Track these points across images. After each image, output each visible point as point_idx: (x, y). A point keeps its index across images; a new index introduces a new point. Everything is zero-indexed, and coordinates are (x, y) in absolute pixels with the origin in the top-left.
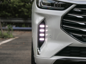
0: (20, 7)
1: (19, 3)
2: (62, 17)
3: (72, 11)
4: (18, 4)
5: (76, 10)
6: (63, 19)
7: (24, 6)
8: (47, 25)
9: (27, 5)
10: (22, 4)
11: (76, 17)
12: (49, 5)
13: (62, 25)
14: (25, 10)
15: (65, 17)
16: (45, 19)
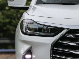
0: (5, 24)
1: (4, 19)
2: (52, 45)
3: (63, 38)
4: (2, 21)
5: (69, 36)
6: (53, 48)
7: (10, 23)
8: (34, 55)
9: (14, 21)
10: (8, 20)
11: (69, 45)
12: (36, 30)
13: (53, 55)
14: (11, 28)
15: (55, 44)
16: (31, 48)
